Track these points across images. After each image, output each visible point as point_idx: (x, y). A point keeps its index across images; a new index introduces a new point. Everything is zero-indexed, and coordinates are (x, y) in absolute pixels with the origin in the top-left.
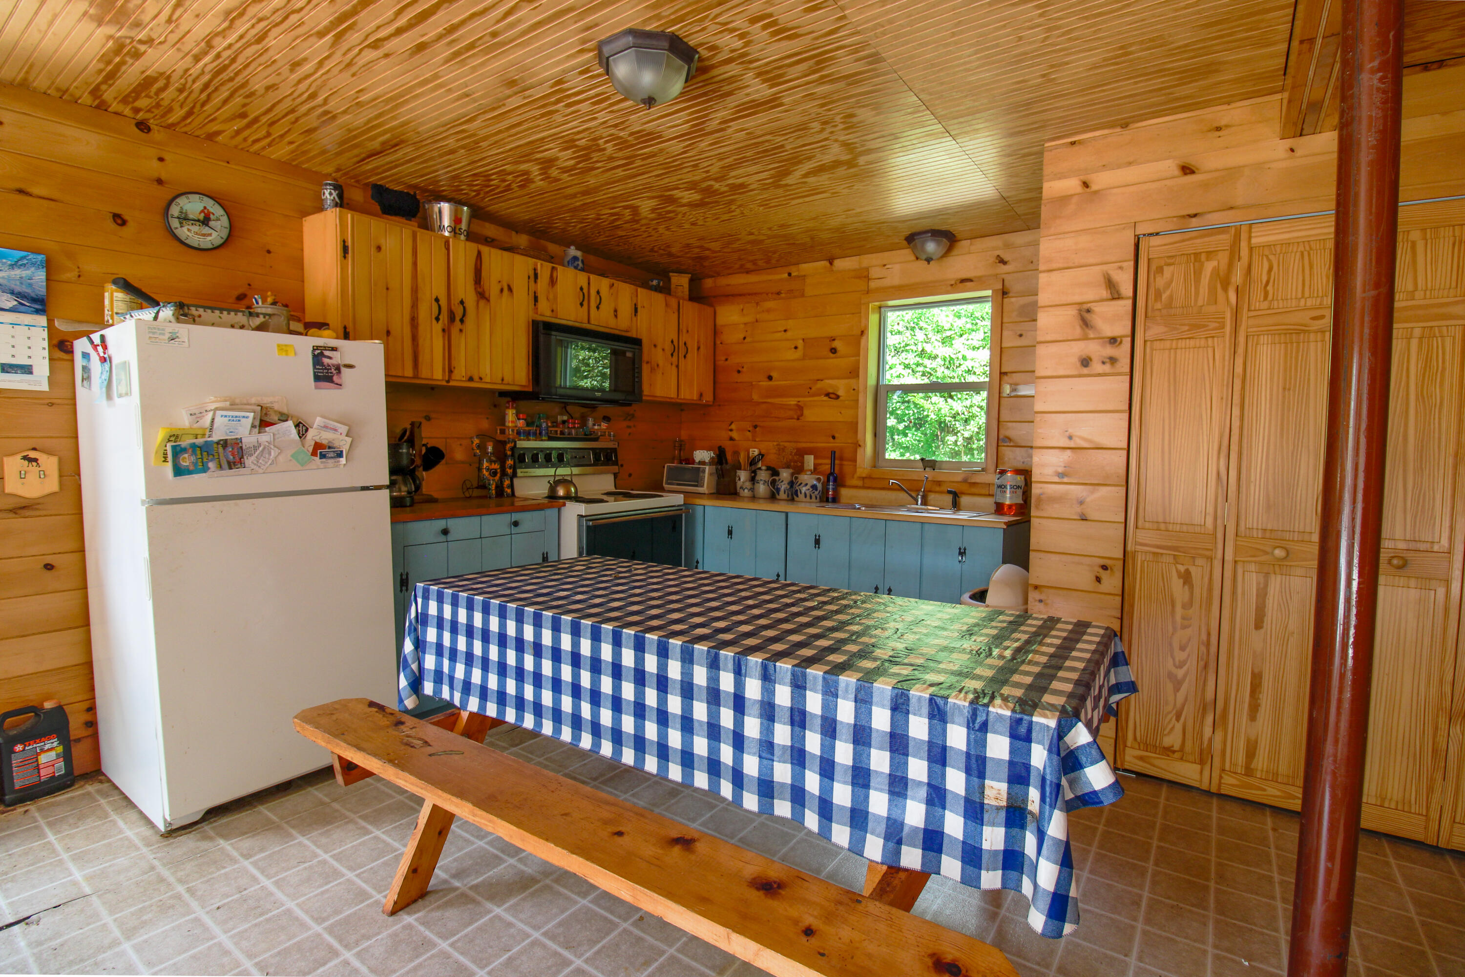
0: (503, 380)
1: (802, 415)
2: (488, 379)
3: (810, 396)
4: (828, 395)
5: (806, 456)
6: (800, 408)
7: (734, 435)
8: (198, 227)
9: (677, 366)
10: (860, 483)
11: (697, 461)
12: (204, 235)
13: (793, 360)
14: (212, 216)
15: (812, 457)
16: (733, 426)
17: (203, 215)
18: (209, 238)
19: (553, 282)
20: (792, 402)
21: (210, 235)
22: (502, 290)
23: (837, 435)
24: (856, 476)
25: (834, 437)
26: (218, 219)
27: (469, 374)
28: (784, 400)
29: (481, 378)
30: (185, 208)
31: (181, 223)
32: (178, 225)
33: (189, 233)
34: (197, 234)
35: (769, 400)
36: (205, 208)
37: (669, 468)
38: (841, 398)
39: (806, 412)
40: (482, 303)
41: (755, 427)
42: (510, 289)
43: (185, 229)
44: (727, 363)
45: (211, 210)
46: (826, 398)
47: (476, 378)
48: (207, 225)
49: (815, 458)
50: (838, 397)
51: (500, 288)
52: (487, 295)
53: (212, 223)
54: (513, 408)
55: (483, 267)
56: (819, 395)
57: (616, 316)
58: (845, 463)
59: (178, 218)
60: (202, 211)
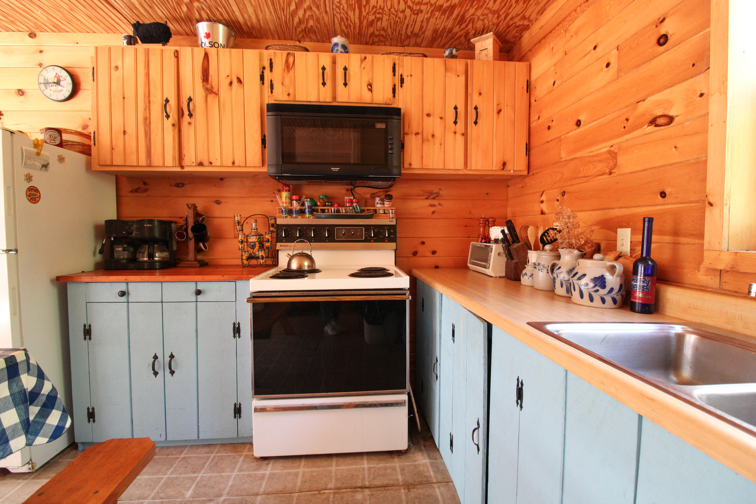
0: (233, 163)
1: (615, 165)
2: (218, 163)
3: (630, 132)
4: (653, 122)
5: (619, 230)
6: (613, 155)
7: (544, 207)
8: (55, 87)
9: (465, 135)
10: (714, 282)
11: (493, 238)
12: (59, 91)
13: (604, 87)
14: (61, 78)
15: (629, 230)
16: (543, 198)
17: (56, 78)
18: (62, 93)
19: (289, 67)
20: (603, 148)
21: (62, 90)
22: (231, 83)
23: (667, 191)
24: (702, 268)
25: (663, 195)
26: (65, 80)
27: (199, 161)
28: (593, 149)
29: (211, 163)
30: (46, 77)
31: (46, 87)
32: (44, 88)
33: (51, 92)
34: (55, 91)
35: (577, 155)
36: (57, 74)
37: (474, 247)
38: (676, 120)
39: (621, 160)
40: (211, 97)
41: (563, 194)
42: (239, 81)
43: (48, 90)
44: (540, 121)
45: (60, 74)
46: (652, 128)
47: (206, 163)
48: (59, 85)
49: (632, 233)
50: (671, 119)
51: (228, 81)
52: (215, 90)
53: (62, 83)
54: (286, 191)
55: (210, 66)
56: (640, 126)
57: (371, 90)
58: (683, 240)
59: (43, 83)
60: (55, 77)
